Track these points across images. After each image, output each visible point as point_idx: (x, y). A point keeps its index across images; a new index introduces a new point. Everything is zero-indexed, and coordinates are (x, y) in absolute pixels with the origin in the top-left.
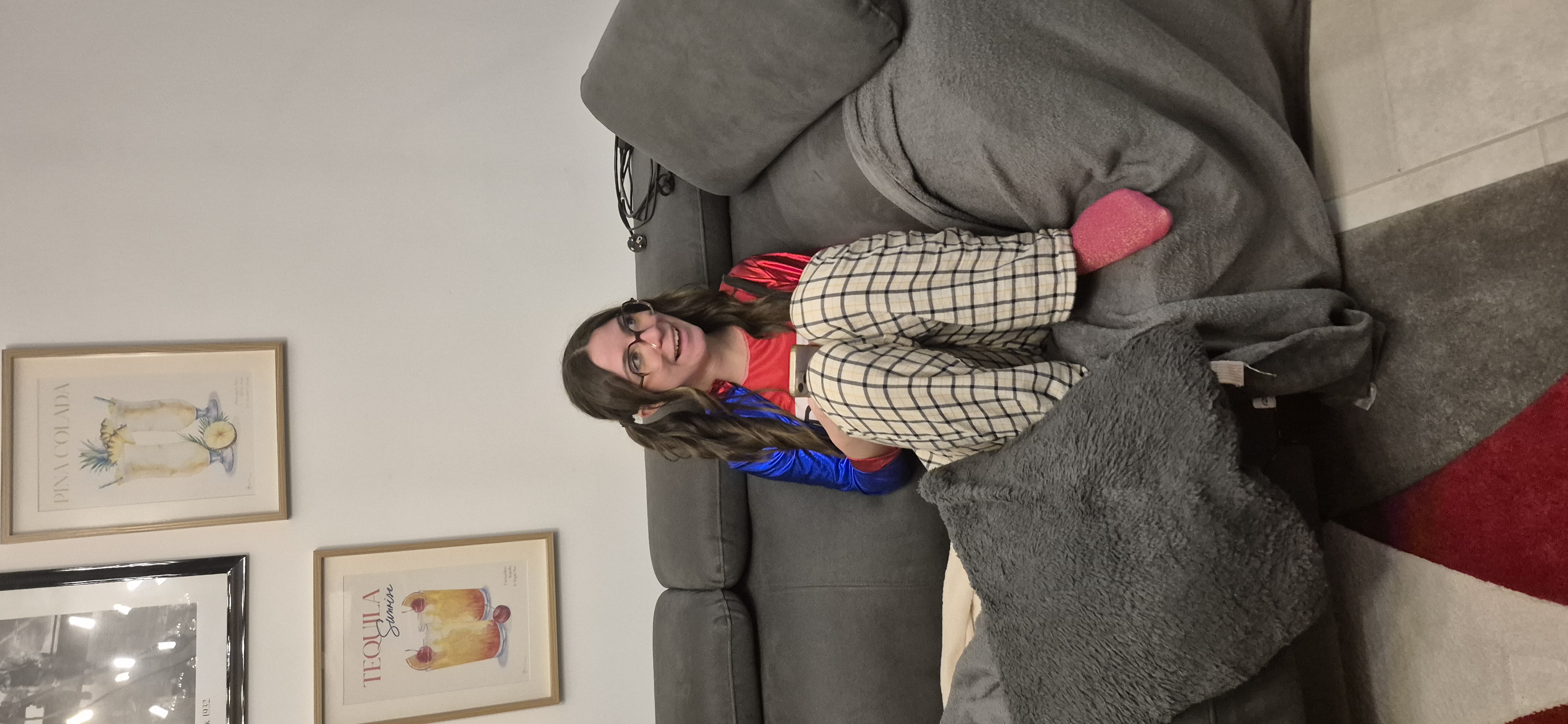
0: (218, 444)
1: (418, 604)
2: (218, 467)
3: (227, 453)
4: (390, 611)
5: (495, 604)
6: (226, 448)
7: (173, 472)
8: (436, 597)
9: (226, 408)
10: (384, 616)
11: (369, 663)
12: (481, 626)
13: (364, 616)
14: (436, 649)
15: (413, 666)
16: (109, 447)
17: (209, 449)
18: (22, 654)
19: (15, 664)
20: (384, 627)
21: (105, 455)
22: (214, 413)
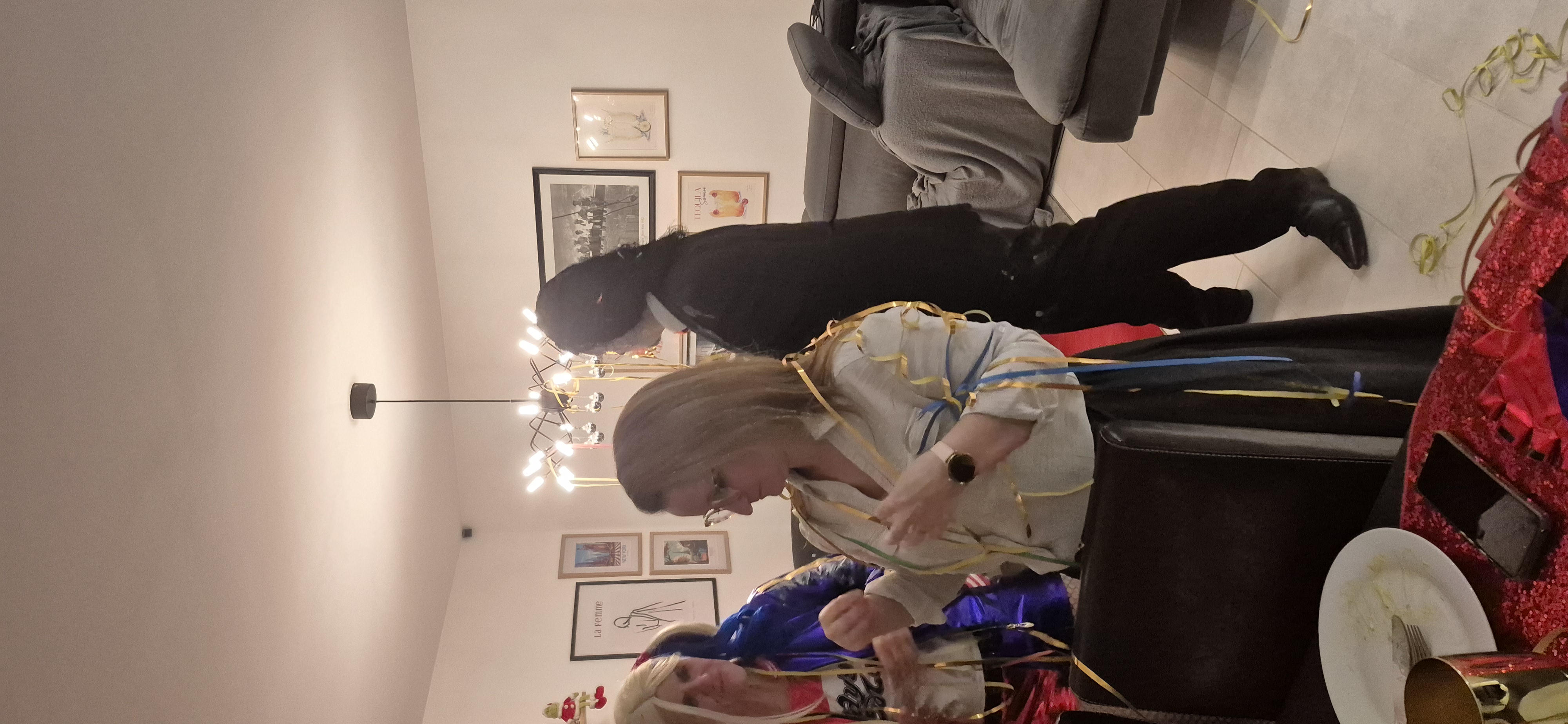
0: (644, 130)
1: (714, 194)
2: (644, 137)
3: (648, 134)
4: (704, 196)
5: (743, 197)
6: (647, 131)
7: (629, 139)
8: (721, 193)
9: (646, 116)
10: (702, 197)
11: (696, 213)
12: (738, 205)
13: (696, 197)
14: (720, 211)
15: (712, 215)
16: (605, 127)
17: (641, 131)
18: (585, 196)
19: (583, 199)
20: (702, 201)
21: (606, 131)
22: (642, 118)
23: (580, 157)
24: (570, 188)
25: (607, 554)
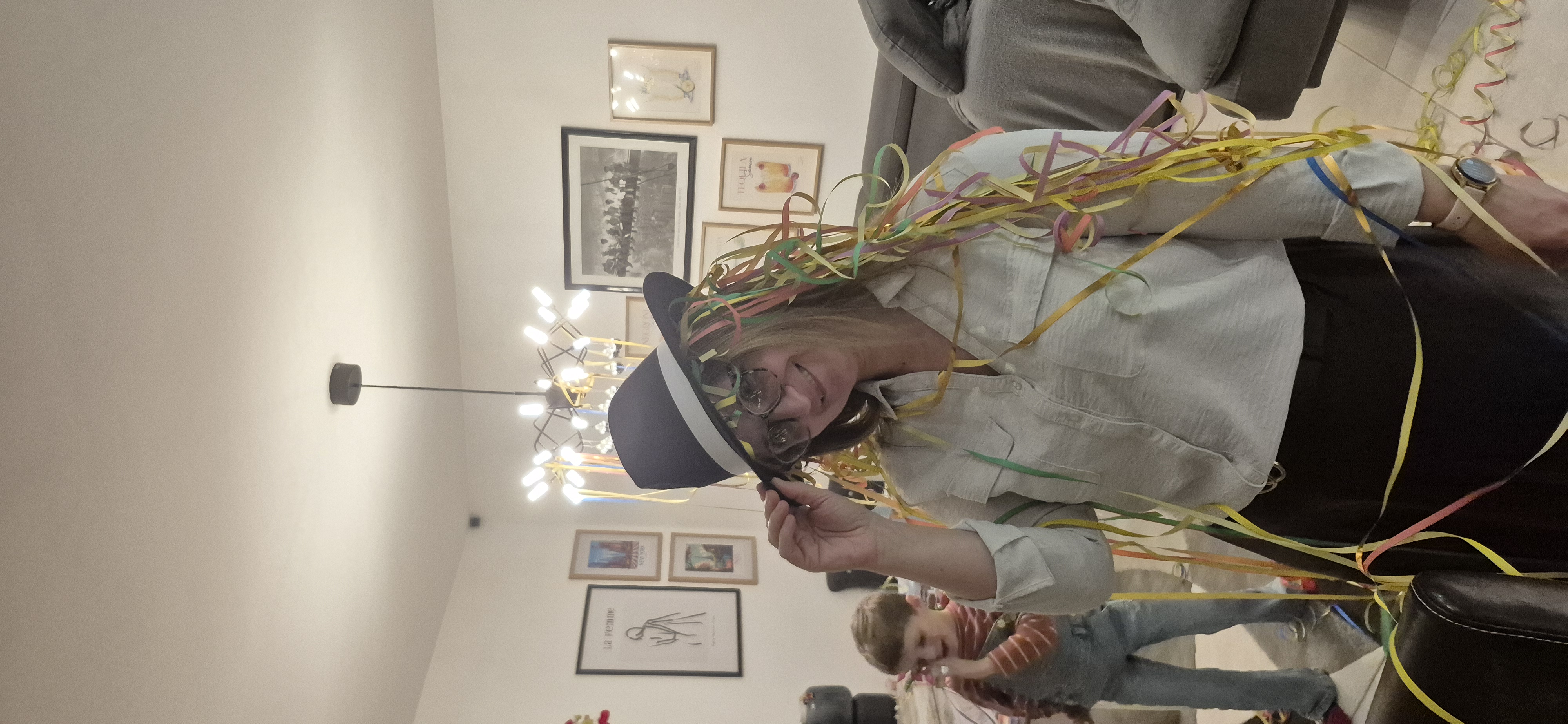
0: (687, 90)
1: (761, 166)
2: (687, 99)
3: (691, 94)
4: (750, 167)
5: (793, 170)
6: (691, 92)
7: (670, 99)
8: (769, 165)
9: (691, 74)
10: (747, 169)
11: (740, 186)
12: (786, 179)
13: (740, 168)
14: (767, 185)
15: (758, 190)
16: (646, 86)
17: (684, 92)
18: (618, 161)
19: (616, 165)
20: (747, 173)
21: (645, 90)
22: (686, 76)
23: (615, 118)
24: (603, 152)
25: (624, 555)
